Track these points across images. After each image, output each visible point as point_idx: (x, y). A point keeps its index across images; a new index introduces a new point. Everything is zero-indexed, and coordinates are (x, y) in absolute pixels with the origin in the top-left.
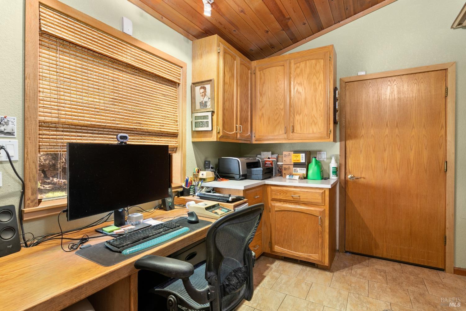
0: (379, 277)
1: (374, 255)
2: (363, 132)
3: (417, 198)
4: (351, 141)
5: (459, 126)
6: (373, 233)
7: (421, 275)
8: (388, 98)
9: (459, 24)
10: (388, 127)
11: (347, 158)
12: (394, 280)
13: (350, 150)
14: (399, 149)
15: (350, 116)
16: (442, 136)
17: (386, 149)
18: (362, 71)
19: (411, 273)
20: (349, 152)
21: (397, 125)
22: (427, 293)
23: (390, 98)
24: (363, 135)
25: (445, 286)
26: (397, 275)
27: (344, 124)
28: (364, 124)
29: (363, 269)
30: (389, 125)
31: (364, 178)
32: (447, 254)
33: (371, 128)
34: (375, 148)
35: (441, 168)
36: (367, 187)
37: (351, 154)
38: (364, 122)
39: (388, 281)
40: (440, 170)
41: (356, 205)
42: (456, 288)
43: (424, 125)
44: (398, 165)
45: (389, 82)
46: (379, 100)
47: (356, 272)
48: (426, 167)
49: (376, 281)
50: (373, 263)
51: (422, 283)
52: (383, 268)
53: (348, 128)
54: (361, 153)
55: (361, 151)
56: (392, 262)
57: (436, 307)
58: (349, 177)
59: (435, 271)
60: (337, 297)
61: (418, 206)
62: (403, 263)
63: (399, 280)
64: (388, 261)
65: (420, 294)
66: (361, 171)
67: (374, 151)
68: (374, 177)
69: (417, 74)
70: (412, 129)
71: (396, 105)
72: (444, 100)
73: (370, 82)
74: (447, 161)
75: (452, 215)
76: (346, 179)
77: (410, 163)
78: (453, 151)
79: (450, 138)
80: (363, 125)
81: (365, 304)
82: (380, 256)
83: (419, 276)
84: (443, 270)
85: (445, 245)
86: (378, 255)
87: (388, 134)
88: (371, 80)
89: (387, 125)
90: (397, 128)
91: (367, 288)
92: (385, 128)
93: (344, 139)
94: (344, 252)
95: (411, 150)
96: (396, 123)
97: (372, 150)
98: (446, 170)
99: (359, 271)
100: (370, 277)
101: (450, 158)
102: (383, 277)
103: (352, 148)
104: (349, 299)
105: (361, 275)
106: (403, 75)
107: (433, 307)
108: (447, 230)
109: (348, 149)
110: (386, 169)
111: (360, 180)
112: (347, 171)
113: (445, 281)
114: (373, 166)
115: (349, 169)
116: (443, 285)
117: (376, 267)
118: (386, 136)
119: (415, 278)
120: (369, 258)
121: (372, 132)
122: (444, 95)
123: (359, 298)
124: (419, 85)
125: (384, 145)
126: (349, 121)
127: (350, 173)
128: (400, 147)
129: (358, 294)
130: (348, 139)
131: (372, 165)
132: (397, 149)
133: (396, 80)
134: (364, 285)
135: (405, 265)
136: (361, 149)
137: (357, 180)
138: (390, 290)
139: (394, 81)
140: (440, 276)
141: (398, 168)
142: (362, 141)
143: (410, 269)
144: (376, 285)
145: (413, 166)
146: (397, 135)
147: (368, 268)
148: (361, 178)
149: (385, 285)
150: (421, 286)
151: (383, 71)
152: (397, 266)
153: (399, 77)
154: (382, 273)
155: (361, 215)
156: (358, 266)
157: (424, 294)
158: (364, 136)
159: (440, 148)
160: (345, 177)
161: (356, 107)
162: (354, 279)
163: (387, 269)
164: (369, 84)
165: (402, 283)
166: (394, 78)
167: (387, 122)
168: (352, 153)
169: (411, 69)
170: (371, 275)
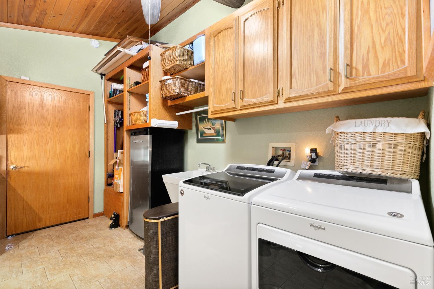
0: (46, 240)
1: (38, 228)
2: (27, 128)
3: (72, 176)
4: (13, 135)
5: (96, 131)
6: (37, 211)
7: (75, 226)
8: (50, 103)
9: (96, 71)
10: (50, 126)
11: (9, 150)
12: (58, 237)
13: (12, 144)
14: (58, 143)
15: (13, 112)
16: (87, 135)
17: (48, 143)
18: (25, 76)
19: (68, 228)
20: (11, 145)
21: (57, 125)
22: (80, 234)
23: (52, 104)
24: (26, 131)
25: (90, 226)
26: (59, 233)
27: (5, 119)
28: (28, 121)
29: (30, 241)
30: (50, 124)
31: (28, 167)
32: (90, 207)
33: (35, 125)
34: (38, 142)
35: (87, 155)
36: (31, 174)
37: (13, 146)
38: (28, 119)
39: (53, 239)
40: (86, 157)
41: (20, 191)
42: (95, 224)
43: (76, 127)
44: (58, 155)
45: (50, 92)
46: (42, 104)
47: (24, 246)
48: (77, 155)
49: (44, 243)
50: (38, 234)
51: (77, 230)
52: (47, 233)
53: (10, 123)
54: (24, 146)
55: (25, 145)
56: (53, 227)
57: (87, 238)
58: (12, 167)
59: (83, 221)
60: (10, 270)
61: (73, 181)
62: (62, 224)
63: (61, 235)
64: (50, 228)
65: (77, 236)
66: (25, 161)
67: (37, 144)
68: (38, 165)
69: (71, 93)
70: (68, 129)
71: (56, 111)
72: (88, 113)
73: (33, 88)
74: (90, 150)
75: (93, 183)
76: (8, 169)
77: (67, 153)
78: (93, 145)
79: (91, 137)
80: (26, 122)
81: (38, 261)
82: (43, 226)
83: (74, 227)
84: (87, 218)
85: (89, 202)
86: (41, 227)
87: (50, 131)
88: (34, 87)
89: (49, 124)
90: (57, 128)
91: (37, 251)
92: (47, 126)
93: (6, 132)
94: (6, 238)
95: (68, 143)
96: (56, 123)
97: (36, 143)
98: (89, 156)
99: (26, 244)
100: (38, 243)
101: (91, 149)
102: (49, 238)
103: (14, 141)
104: (22, 265)
105: (29, 246)
106: (62, 90)
107: (85, 238)
108: (90, 193)
109: (11, 142)
110: (49, 158)
111: (24, 168)
112: (9, 162)
113: (89, 223)
114: (37, 156)
115: (11, 161)
116: (89, 226)
117: (42, 235)
118: (48, 133)
119: (72, 230)
120: (33, 232)
121: (35, 128)
122: (88, 110)
123: (32, 260)
124: (73, 100)
125: (46, 140)
126: (11, 117)
127: (12, 164)
128: (59, 141)
129: (30, 258)
130: (10, 133)
131: (35, 156)
132: (57, 143)
133: (56, 92)
134: (34, 251)
135: (64, 225)
136: (25, 143)
137: (20, 169)
138: (56, 244)
139: (55, 93)
140: (86, 221)
141: (58, 157)
142: (25, 136)
143: (68, 226)
144: (44, 246)
145: (69, 155)
146: (57, 133)
147: (34, 239)
148: (25, 167)
149: (51, 243)
150: (76, 232)
151: (45, 82)
152: (58, 228)
153: (59, 91)
154: (47, 237)
155: (25, 199)
156: (24, 241)
157: (79, 235)
158: (28, 131)
159: (86, 143)
160: (7, 168)
161: (19, 105)
162: (22, 252)
163: (50, 233)
164: (32, 89)
165: (64, 236)
166: (55, 90)
167: (49, 122)
168: (15, 146)
169: (68, 88)
170: (38, 242)
